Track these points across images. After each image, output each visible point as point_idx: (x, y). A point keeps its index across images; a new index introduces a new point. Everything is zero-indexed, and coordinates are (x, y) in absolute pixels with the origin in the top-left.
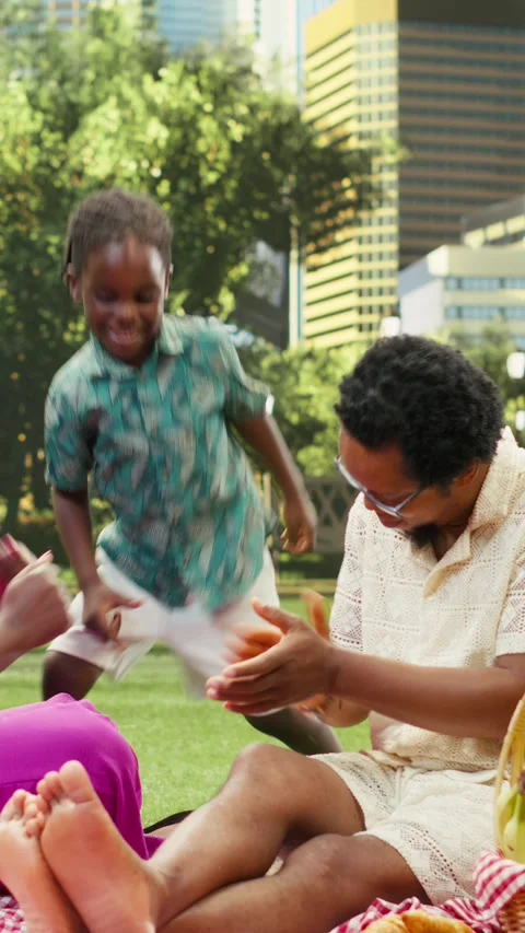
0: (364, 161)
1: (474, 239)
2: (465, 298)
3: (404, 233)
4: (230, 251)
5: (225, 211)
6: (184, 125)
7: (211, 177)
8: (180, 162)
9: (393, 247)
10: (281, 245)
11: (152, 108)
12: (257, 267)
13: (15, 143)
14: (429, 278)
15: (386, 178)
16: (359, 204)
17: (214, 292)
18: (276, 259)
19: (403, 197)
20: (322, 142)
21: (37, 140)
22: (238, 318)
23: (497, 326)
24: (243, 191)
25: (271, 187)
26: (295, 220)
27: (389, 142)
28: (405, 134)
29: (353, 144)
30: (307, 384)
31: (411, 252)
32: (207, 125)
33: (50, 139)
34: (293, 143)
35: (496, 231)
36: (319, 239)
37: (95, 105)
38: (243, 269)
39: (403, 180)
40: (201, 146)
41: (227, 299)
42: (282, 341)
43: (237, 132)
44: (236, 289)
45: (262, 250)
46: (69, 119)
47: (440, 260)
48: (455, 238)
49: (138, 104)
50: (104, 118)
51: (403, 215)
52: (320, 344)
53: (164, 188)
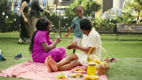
0: (100, 6)
1: (108, 11)
2: (107, 15)
3: (103, 11)
4: (91, 12)
5: (91, 9)
6: (88, 3)
7: (90, 7)
8: (88, 5)
9: (102, 11)
10: (95, 11)
11: (86, 2)
12: (93, 13)
13: (77, 4)
14: (104, 14)
15: (102, 7)
16: (100, 9)
17: (90, 14)
18: (94, 12)
19: (103, 8)
20: (98, 4)
21: (78, 4)
22: (92, 16)
23: (109, 17)
24: (92, 7)
25: (94, 8)
26: (96, 10)
27: (102, 4)
28: (103, 4)
29: (100, 5)
30: (96, 21)
31: (103, 12)
32: (90, 3)
33: (79, 4)
34: (96, 4)
35: (109, 11)
36: (97, 11)
37: (82, 1)
38: (92, 13)
39: (103, 7)
40: (89, 4)
41: (91, 15)
42: (94, 18)
43: (92, 4)
44: (92, 14)
45: (93, 12)
46: (80, 3)
47: (105, 12)
48: (106, 11)
49: (85, 2)
50: (83, 2)
51: (103, 10)
52: (97, 18)
53: (87, 7)
